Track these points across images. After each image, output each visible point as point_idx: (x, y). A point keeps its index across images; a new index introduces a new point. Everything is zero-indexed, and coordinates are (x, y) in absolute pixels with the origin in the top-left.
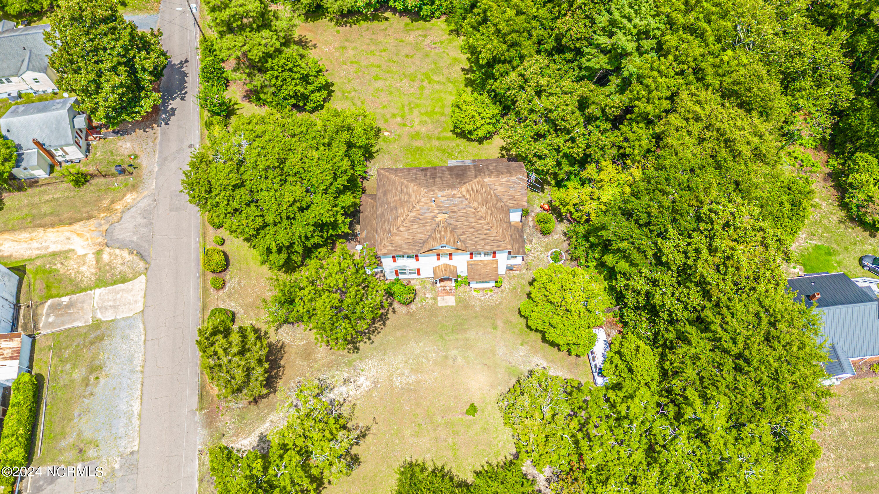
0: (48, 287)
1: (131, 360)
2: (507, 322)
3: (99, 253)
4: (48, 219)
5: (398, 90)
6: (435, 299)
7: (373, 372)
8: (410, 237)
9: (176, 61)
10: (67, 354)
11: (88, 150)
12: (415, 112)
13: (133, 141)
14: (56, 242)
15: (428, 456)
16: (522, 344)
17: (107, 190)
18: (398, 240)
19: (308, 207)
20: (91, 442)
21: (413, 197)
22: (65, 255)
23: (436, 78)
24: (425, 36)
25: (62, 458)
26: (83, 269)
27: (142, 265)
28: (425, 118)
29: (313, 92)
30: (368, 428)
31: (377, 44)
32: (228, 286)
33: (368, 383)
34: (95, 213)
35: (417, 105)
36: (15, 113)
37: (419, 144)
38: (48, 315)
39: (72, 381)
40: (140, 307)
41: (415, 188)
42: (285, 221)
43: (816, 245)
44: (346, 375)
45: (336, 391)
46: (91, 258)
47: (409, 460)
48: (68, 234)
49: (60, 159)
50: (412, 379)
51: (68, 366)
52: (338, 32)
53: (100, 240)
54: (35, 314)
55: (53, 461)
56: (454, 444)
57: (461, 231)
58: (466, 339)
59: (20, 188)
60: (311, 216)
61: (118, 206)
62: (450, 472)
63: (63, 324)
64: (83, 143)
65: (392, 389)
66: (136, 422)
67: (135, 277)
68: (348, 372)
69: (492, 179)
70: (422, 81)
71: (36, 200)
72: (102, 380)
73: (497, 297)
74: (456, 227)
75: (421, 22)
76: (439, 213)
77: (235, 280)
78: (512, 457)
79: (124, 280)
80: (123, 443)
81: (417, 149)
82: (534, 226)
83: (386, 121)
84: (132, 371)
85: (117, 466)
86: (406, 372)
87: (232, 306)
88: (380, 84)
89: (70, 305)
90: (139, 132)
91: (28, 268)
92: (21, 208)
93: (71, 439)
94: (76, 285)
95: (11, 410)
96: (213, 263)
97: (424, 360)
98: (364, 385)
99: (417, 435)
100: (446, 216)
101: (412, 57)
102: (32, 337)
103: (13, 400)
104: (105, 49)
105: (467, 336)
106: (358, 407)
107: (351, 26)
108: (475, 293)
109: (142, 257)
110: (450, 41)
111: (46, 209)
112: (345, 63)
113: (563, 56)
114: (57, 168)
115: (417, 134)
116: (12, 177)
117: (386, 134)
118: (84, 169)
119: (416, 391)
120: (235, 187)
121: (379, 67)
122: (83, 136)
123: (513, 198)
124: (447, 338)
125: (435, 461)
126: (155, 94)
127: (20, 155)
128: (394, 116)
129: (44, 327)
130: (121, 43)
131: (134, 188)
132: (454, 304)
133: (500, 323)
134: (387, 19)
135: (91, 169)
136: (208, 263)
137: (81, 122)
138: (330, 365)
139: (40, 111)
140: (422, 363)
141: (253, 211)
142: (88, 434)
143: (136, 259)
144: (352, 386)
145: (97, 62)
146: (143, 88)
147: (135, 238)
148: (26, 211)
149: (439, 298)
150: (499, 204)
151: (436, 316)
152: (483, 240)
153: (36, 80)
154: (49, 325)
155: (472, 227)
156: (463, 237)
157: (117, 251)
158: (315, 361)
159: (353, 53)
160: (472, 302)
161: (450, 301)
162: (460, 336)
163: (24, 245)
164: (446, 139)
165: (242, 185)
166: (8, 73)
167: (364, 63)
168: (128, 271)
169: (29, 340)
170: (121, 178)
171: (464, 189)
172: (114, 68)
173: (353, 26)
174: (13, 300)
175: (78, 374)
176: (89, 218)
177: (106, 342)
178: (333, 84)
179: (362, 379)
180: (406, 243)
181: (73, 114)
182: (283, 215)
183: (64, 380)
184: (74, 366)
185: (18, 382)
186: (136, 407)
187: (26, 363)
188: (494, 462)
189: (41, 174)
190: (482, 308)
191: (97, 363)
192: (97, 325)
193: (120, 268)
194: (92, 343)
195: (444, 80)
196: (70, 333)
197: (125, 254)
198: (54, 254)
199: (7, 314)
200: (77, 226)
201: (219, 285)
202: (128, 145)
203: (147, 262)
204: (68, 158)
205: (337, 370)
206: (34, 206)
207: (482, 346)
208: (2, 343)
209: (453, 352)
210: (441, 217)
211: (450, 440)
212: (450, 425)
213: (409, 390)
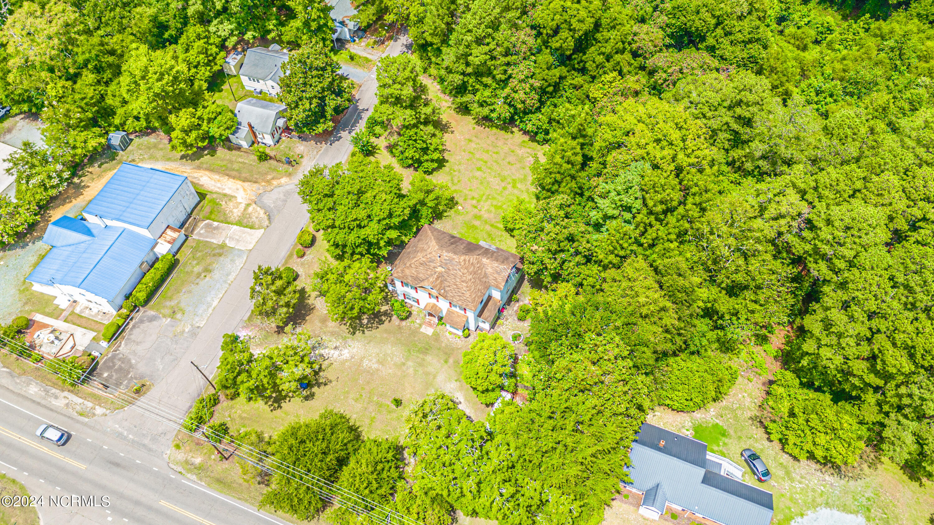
0: (211, 213)
1: (228, 275)
2: (456, 363)
3: (248, 205)
4: (234, 173)
5: (488, 182)
6: (421, 325)
7: (355, 350)
8: (415, 273)
9: (360, 108)
10: (199, 254)
11: (278, 142)
12: (489, 202)
13: (306, 146)
14: (230, 188)
16: (455, 382)
17: (275, 170)
18: (407, 272)
19: (364, 227)
20: (182, 310)
22: (230, 198)
23: (519, 185)
25: (163, 311)
26: (235, 211)
27: (267, 223)
28: (492, 209)
29: (427, 161)
30: (331, 382)
31: (495, 147)
32: (305, 257)
33: (348, 355)
34: (260, 180)
35: (494, 198)
36: (249, 103)
37: (477, 223)
38: (202, 228)
39: (192, 272)
40: (250, 247)
41: (434, 244)
42: (347, 229)
43: (717, 424)
44: (338, 344)
45: (327, 350)
46: (242, 206)
47: (342, 412)
48: (239, 186)
49: (259, 140)
50: (375, 366)
51: (195, 262)
52: (474, 128)
53: (254, 198)
54: (196, 225)
55: (157, 310)
56: (374, 418)
57: (448, 284)
58: (424, 360)
59: (230, 149)
60: (363, 233)
61: (275, 182)
62: (361, 432)
63: (207, 237)
64: (277, 136)
65: (359, 366)
66: (210, 310)
67: (259, 228)
68: (340, 343)
69: (488, 261)
70: (509, 184)
71: (234, 159)
72: (207, 279)
73: (460, 342)
74: (446, 280)
75: (536, 144)
76: (440, 266)
77: (312, 256)
79: (252, 227)
80: (197, 319)
81: (473, 226)
82: (516, 311)
83: (465, 199)
84: (225, 282)
85: (187, 330)
86: (374, 360)
87: (300, 271)
88: (478, 174)
89: (217, 228)
90: (313, 142)
91: (208, 197)
92: (223, 160)
93: (173, 303)
94: (226, 218)
95: (152, 270)
96: (303, 239)
97: (389, 359)
98: (345, 356)
99: (356, 400)
100: (443, 270)
101: (513, 164)
102: (187, 237)
103: (156, 266)
104: (311, 86)
105: (425, 358)
106: (333, 366)
107: (485, 128)
108: (447, 334)
109: (269, 218)
111: (236, 166)
112: (464, 151)
114: (256, 145)
115: (480, 217)
116: (228, 139)
117: (460, 208)
118: (268, 151)
119: (372, 374)
120: (326, 196)
121: (486, 162)
122: (279, 132)
123: (496, 280)
124: (412, 353)
125: (357, 421)
126: (331, 123)
127: (237, 128)
128: (473, 198)
129: (197, 234)
130: (321, 85)
131: (290, 175)
132: (431, 335)
133: (451, 361)
134: (512, 132)
135: (272, 154)
136: (300, 238)
137: (281, 123)
138: (333, 334)
139: (263, 107)
140: (387, 360)
141: (330, 215)
142: (182, 305)
143: (266, 217)
144: (337, 352)
145: (303, 91)
146: (325, 117)
147: (272, 206)
148: (225, 163)
149: (424, 326)
150: (484, 279)
151: (415, 337)
152: (460, 296)
153: (273, 87)
154: (199, 234)
155: (456, 285)
156: (447, 289)
157: (259, 209)
158: (326, 326)
159: (475, 146)
160: (443, 339)
161: (429, 331)
162: (421, 356)
163: (213, 183)
164: (497, 228)
165: (332, 195)
166: (259, 76)
167: (477, 156)
168: (257, 223)
169: (184, 238)
170: (286, 166)
171: (463, 258)
172: (311, 99)
173: (487, 128)
174: (189, 211)
175: (197, 269)
176: (255, 182)
177: (221, 258)
178: (447, 161)
179: (346, 351)
180: (412, 277)
181: (279, 116)
182: (346, 225)
183: (188, 269)
184: (198, 264)
185: (164, 257)
186: (215, 303)
187: (175, 250)
189: (245, 144)
190: (447, 345)
191: (210, 268)
192: (223, 246)
193: (254, 219)
194: (214, 255)
196: (207, 244)
197: (262, 212)
198: (225, 195)
199: (182, 218)
200: (246, 184)
201: (300, 254)
202: (302, 148)
203: (270, 223)
204: (264, 141)
205: (335, 338)
206: (231, 162)
207: (430, 369)
208: (169, 231)
209: (410, 363)
210: (439, 269)
211: (373, 414)
212: (379, 405)
213: (368, 372)
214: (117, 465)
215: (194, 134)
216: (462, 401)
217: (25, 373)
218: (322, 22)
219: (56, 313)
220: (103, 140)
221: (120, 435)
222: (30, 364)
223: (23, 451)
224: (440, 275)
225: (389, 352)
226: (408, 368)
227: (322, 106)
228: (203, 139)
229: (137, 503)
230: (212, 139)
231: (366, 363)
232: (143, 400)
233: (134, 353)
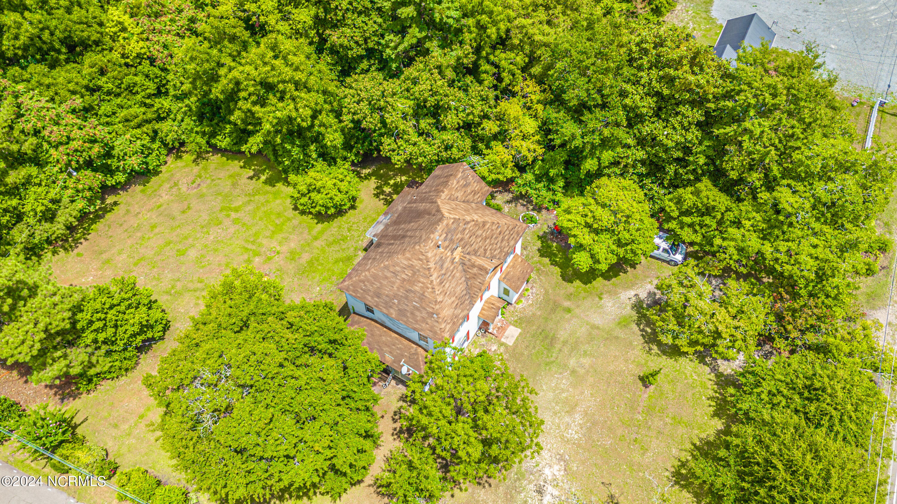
2: (569, 297)
5: (217, 242)
6: (502, 344)
8: (453, 299)
12: (263, 241)
15: (674, 451)
16: (601, 298)
18: (445, 313)
21: (415, 263)
23: (237, 204)
24: (176, 184)
28: (279, 237)
31: (139, 228)
33: (556, 467)
35: (255, 235)
37: (306, 257)
41: (408, 255)
44: (532, 487)
47: (667, 474)
50: (578, 418)
52: (79, 255)
56: (674, 418)
57: (482, 250)
58: (565, 343)
62: (701, 440)
65: (578, 445)
68: (530, 482)
70: (228, 216)
74: (476, 251)
76: (452, 253)
78: (713, 374)
81: (311, 263)
86: (567, 419)
88: (193, 254)
97: (564, 395)
98: (557, 473)
99: (645, 451)
100: (459, 249)
101: (189, 208)
105: (562, 339)
107: (86, 239)
108: (520, 306)
110: (205, 169)
113: (358, 71)
115: (292, 253)
119: (595, 423)
121: (170, 243)
123: (475, 192)
124: (552, 359)
125: (683, 447)
128: (248, 261)
132: (519, 330)
133: (566, 304)
134: (115, 204)
138: (509, 498)
140: (566, 398)
144: (550, 489)
149: (503, 340)
150: (474, 206)
151: (522, 354)
152: (502, 241)
155: (486, 238)
159: (124, 256)
160: (529, 313)
161: (513, 332)
162: (558, 346)
167: (149, 254)
171: (446, 214)
173: (88, 237)
179: (547, 471)
180: (455, 308)
188: (711, 393)
190: (540, 309)
195: (247, 199)
205: (520, 492)
207: (582, 331)
209: (572, 362)
211: (668, 420)
212: (649, 411)
213: (589, 430)
216: (633, 293)
225: (551, 395)
226: (582, 366)
231: (572, 435)
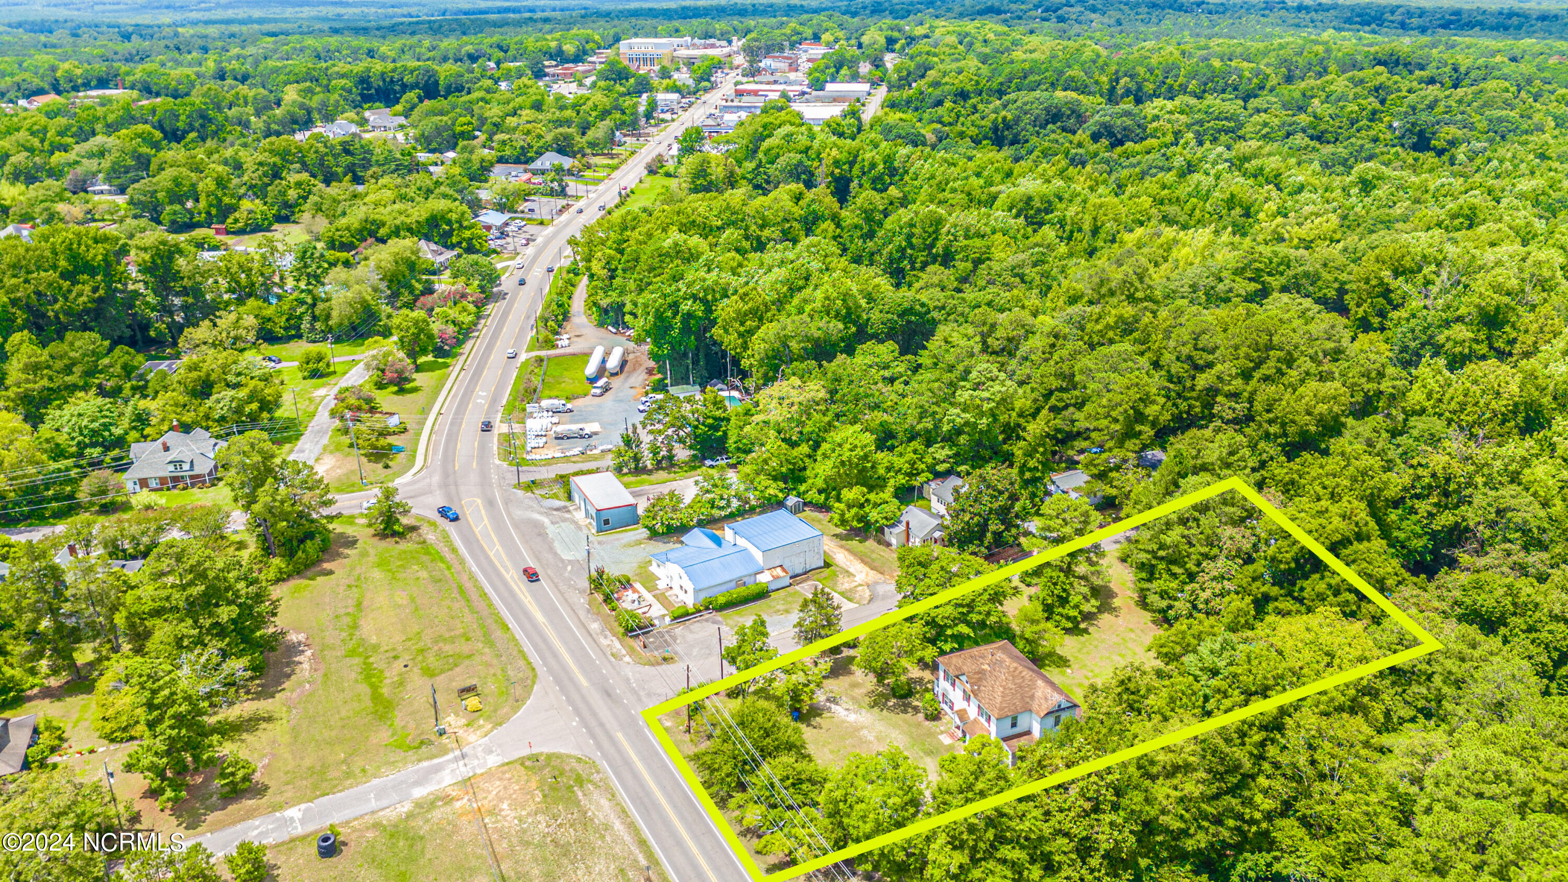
0: (825, 578)
6: (942, 732)
7: (862, 719)
10: (790, 599)
14: (856, 570)
22: (850, 575)
25: (728, 621)
27: (866, 602)
30: (821, 728)
38: (808, 585)
39: (774, 607)
44: (851, 708)
45: (837, 707)
48: (864, 570)
51: (782, 602)
54: (805, 581)
55: (725, 619)
59: (879, 541)
63: (807, 592)
71: (879, 553)
74: (986, 679)
79: (850, 600)
91: (832, 568)
92: (868, 551)
93: (740, 620)
94: (834, 586)
95: (744, 587)
102: (793, 585)
109: (871, 600)
111: (875, 557)
116: (882, 531)
127: (895, 523)
129: (800, 587)
137: (938, 535)
138: (854, 699)
143: (868, 598)
147: (881, 593)
148: (869, 554)
150: (1028, 700)
154: (802, 587)
156: (982, 688)
157: (867, 591)
158: (853, 691)
161: (947, 741)
163: (845, 560)
169: (789, 584)
176: (880, 573)
183: (773, 604)
184: (783, 604)
185: (761, 585)
187: (774, 588)
189: (894, 543)
191: (791, 610)
196: (803, 596)
197: (868, 594)
198: (848, 572)
199: (799, 570)
200: (871, 571)
203: (869, 603)
206: (872, 552)
208: (779, 570)
210: (986, 667)
214: (609, 695)
215: (854, 510)
217: (598, 614)
218: (1039, 474)
219: (651, 589)
220: (781, 495)
221: (628, 680)
222: (606, 609)
223: (555, 655)
224: (982, 672)
225: (893, 735)
227: (984, 527)
228: (859, 521)
229: (602, 725)
230: (868, 524)
231: (865, 732)
232: (665, 667)
233: (683, 637)
